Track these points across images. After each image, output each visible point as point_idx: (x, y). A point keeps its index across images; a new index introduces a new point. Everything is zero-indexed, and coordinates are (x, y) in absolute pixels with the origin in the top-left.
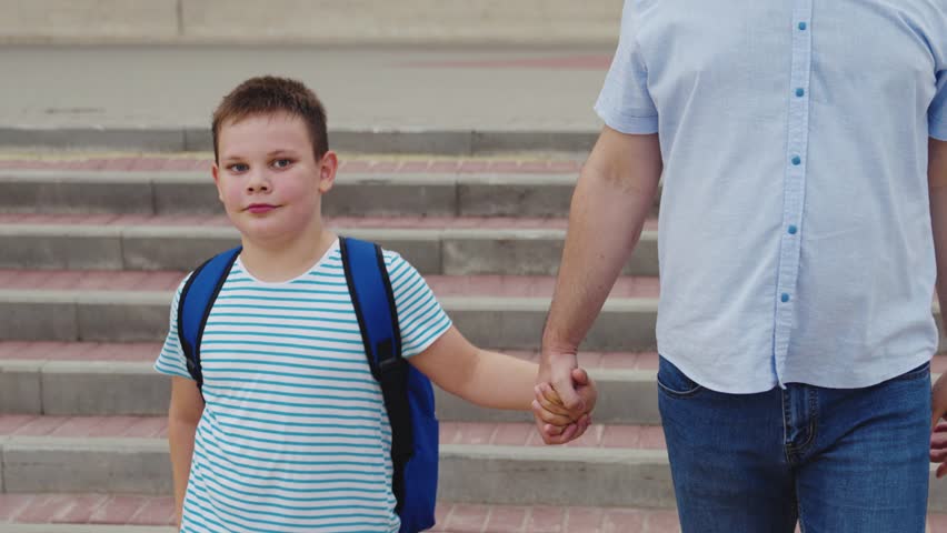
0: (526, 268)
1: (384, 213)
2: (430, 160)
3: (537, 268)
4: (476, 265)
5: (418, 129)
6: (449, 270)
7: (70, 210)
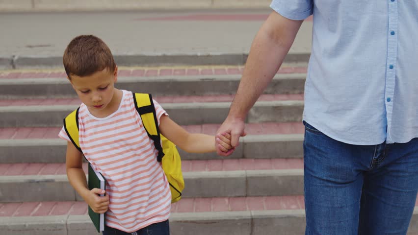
0: (286, 118)
1: (212, 94)
2: (226, 68)
3: (292, 119)
4: (263, 118)
5: (218, 53)
6: (251, 121)
7: (63, 97)
